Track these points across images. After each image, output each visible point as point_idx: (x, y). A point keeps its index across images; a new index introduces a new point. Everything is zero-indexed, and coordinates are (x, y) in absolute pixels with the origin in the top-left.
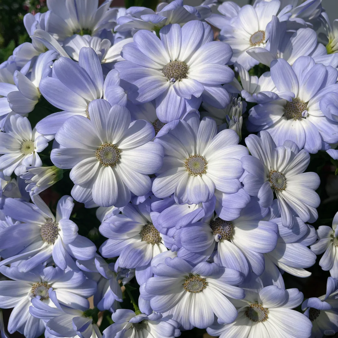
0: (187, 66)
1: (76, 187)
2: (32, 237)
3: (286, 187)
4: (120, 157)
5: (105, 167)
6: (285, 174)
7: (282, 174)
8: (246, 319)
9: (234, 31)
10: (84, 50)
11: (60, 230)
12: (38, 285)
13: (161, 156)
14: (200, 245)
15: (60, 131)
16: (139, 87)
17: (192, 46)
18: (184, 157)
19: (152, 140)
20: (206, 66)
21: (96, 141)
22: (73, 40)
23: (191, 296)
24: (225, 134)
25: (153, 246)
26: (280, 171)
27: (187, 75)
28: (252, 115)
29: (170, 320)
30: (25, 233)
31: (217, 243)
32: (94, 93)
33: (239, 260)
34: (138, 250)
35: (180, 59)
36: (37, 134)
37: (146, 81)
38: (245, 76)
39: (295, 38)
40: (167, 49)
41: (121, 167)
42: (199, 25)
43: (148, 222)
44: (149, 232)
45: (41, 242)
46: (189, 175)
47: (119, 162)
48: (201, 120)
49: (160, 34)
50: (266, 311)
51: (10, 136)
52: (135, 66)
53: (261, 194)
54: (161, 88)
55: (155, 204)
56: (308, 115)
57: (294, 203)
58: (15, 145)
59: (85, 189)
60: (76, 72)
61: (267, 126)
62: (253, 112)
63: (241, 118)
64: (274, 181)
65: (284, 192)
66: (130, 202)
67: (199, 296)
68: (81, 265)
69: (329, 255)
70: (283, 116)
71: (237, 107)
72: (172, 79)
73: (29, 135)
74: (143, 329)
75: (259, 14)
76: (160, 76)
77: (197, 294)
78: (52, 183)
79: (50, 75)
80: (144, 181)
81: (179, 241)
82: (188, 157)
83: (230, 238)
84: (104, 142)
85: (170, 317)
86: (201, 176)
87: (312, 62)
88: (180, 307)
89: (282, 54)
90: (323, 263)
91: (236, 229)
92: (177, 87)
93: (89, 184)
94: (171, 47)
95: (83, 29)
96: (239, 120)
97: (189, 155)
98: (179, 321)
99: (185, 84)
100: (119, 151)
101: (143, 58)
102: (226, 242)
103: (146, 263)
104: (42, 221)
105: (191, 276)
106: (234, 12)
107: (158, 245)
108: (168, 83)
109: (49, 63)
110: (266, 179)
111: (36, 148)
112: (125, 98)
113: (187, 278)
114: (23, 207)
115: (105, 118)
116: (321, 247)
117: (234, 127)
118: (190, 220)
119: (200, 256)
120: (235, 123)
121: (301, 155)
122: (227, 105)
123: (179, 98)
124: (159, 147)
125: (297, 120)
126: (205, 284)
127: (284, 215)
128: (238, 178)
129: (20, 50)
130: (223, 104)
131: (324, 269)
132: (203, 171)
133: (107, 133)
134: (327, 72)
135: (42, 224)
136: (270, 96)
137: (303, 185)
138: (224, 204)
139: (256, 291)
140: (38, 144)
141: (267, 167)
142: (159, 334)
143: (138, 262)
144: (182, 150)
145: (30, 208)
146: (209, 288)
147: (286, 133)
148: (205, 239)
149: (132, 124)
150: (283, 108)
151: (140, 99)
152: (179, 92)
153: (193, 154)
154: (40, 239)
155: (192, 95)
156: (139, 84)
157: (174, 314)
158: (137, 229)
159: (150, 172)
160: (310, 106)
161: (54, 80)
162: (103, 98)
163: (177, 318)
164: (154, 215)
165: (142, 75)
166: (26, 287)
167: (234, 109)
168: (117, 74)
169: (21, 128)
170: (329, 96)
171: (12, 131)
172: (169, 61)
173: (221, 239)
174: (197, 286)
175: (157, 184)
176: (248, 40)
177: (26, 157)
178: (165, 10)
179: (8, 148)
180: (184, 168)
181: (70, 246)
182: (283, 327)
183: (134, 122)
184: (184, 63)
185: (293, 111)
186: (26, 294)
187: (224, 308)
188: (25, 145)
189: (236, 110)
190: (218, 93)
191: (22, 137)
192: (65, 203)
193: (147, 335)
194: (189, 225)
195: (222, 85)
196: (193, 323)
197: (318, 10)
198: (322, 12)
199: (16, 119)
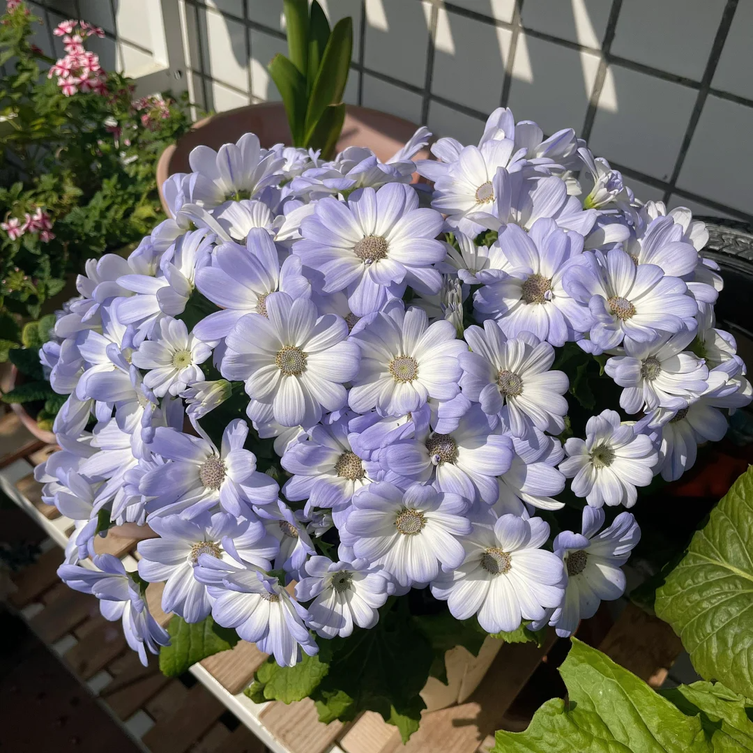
0: (385, 242)
1: (253, 402)
2: (189, 482)
3: (521, 391)
4: (306, 363)
5: (287, 376)
6: (520, 375)
7: (516, 375)
8: (482, 571)
9: (453, 184)
10: (255, 231)
11: (227, 469)
12: (200, 545)
13: (358, 359)
14: (413, 466)
15: (232, 334)
16: (325, 274)
17: (391, 215)
18: (388, 360)
19: (345, 339)
20: (410, 241)
21: (275, 344)
22: (228, 209)
23: (406, 540)
24: (437, 327)
25: (354, 483)
26: (513, 371)
27: (386, 254)
28: (477, 301)
29: (380, 571)
30: (180, 476)
31: (435, 467)
32: (267, 284)
33: (462, 484)
34: (333, 486)
35: (376, 233)
36: (195, 341)
37: (334, 265)
38: (468, 247)
39: (535, 192)
40: (358, 221)
41: (309, 376)
42: (399, 189)
43: (346, 451)
44: (348, 464)
45: (200, 488)
46: (396, 383)
47: (305, 370)
48: (406, 310)
49: (349, 202)
50: (507, 556)
51: (159, 345)
52: (319, 246)
53: (483, 398)
54: (353, 273)
55: (353, 422)
56: (554, 297)
57: (529, 410)
58: (165, 358)
59: (265, 405)
60: (244, 259)
61: (500, 315)
62: (478, 296)
63: (460, 305)
64: (505, 384)
65: (518, 397)
66: (320, 423)
67: (417, 539)
68: (261, 509)
69: (584, 476)
70: (521, 299)
71: (453, 291)
72: (367, 260)
73: (184, 342)
74: (346, 589)
75: (486, 158)
76: (350, 257)
77: (414, 537)
78: (219, 402)
79: (209, 263)
80: (338, 391)
81: (386, 463)
82: (393, 360)
83: (452, 460)
84: (284, 345)
85: (380, 567)
86: (411, 383)
87: (554, 225)
88: (394, 555)
89: (519, 213)
90: (576, 487)
91: (460, 448)
92: (374, 271)
93: (268, 399)
94: (364, 218)
95: (239, 191)
96: (457, 308)
97: (394, 357)
98: (392, 573)
99: (384, 266)
100: (304, 355)
101: (328, 234)
102: (447, 464)
103: (345, 501)
104: (202, 459)
105: (405, 510)
106: (454, 153)
107: (361, 481)
108: (362, 265)
109: (206, 248)
110: (494, 382)
111: (192, 359)
112: (309, 289)
113: (400, 514)
114: (178, 439)
115: (286, 315)
116: (573, 466)
117: (451, 318)
118: (397, 436)
119: (412, 482)
120: (453, 311)
121: (542, 348)
122: (440, 290)
123: (377, 285)
124: (354, 347)
125: (540, 304)
126: (423, 521)
127: (514, 423)
128: (456, 381)
129: (161, 231)
130: (434, 289)
131: (578, 495)
132: (413, 376)
133: (289, 334)
134: (569, 240)
135: (201, 463)
136: (495, 275)
137: (544, 388)
138: (440, 415)
139: (490, 527)
140: (198, 354)
141: (495, 367)
142: (367, 591)
143: (335, 498)
144: (384, 350)
145: (188, 440)
146: (429, 526)
147: (524, 322)
148: (418, 459)
149: (319, 321)
150: (521, 289)
151: (327, 289)
152: (376, 278)
153: (399, 355)
154: (200, 483)
155: (392, 281)
156: (324, 270)
157: (385, 564)
158: (331, 461)
159: (345, 379)
160: (554, 285)
161: (215, 270)
162: (278, 290)
163: (390, 569)
164: (352, 437)
165: (329, 258)
166: (185, 549)
167: (449, 294)
168: (297, 261)
169: (175, 334)
170: (572, 270)
171: (161, 338)
172: (362, 237)
173: (440, 461)
174: (413, 525)
175: (355, 393)
176: (474, 194)
177: (182, 371)
178: (353, 173)
179: (157, 361)
180: (389, 373)
181: (243, 487)
182: (529, 575)
183: (322, 317)
184: (382, 238)
185: (533, 292)
186: (185, 559)
187: (447, 547)
188: (177, 356)
189: (453, 295)
190: (427, 275)
191: (175, 345)
192: (235, 428)
193: (352, 596)
194: (397, 441)
195: (433, 265)
196: (410, 575)
197: (573, 145)
198: (579, 147)
199: (168, 322)
